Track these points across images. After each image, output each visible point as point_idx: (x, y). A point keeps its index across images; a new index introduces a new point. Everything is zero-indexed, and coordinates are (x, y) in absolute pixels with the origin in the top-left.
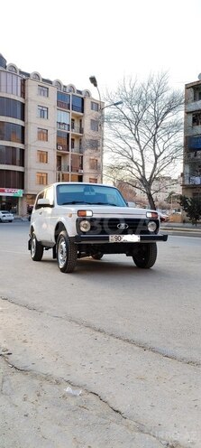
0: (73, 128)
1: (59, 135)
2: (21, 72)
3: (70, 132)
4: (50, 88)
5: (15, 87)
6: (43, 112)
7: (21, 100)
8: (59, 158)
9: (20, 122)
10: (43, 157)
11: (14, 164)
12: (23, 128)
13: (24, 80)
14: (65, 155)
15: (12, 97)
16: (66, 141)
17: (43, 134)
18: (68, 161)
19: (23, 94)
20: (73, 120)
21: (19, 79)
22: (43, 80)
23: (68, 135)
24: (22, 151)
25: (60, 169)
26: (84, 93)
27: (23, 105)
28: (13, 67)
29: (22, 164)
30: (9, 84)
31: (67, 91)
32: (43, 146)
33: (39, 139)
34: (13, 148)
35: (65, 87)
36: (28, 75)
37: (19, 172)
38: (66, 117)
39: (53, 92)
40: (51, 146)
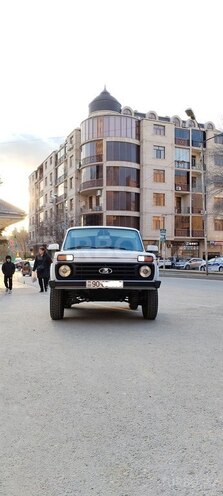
0: (194, 165)
1: (178, 174)
2: (136, 114)
3: (191, 170)
4: (167, 125)
5: (129, 131)
6: (160, 152)
7: (136, 142)
8: (179, 200)
9: (135, 165)
10: (159, 199)
11: (128, 209)
12: (138, 171)
13: (139, 121)
14: (185, 195)
15: (126, 140)
16: (185, 180)
17: (160, 175)
18: (189, 202)
19: (138, 136)
20: (193, 157)
21: (134, 121)
22: (160, 118)
23: (188, 173)
24: (138, 195)
25: (179, 211)
26: (206, 127)
27: (138, 147)
28: (128, 110)
29: (138, 209)
30: (124, 127)
31: (187, 126)
32: (160, 188)
33: (155, 180)
34: (127, 193)
35: (184, 122)
36: (143, 115)
37: (135, 217)
38: (185, 155)
39: (170, 129)
40: (168, 188)
